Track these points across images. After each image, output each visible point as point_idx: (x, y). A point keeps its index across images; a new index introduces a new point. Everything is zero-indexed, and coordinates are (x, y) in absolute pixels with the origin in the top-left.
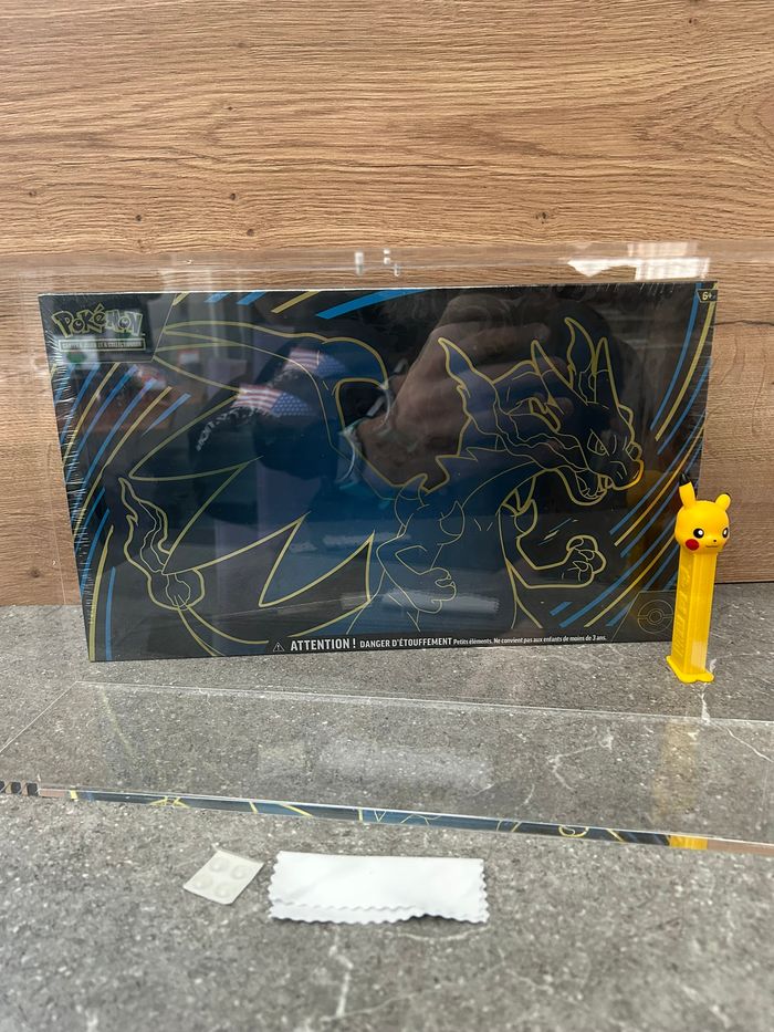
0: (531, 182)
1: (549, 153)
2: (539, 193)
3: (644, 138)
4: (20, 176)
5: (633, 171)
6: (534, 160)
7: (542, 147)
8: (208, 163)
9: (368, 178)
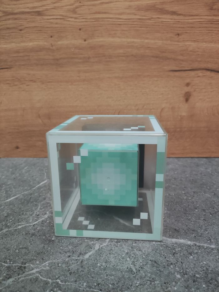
0: (174, 24)
1: (180, 15)
2: (176, 27)
3: (212, 9)
4: (17, 25)
5: (208, 20)
6: (175, 17)
7: (177, 13)
8: (73, 19)
9: (122, 23)
